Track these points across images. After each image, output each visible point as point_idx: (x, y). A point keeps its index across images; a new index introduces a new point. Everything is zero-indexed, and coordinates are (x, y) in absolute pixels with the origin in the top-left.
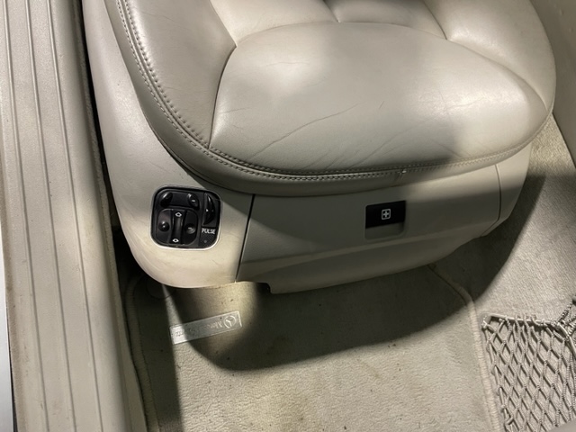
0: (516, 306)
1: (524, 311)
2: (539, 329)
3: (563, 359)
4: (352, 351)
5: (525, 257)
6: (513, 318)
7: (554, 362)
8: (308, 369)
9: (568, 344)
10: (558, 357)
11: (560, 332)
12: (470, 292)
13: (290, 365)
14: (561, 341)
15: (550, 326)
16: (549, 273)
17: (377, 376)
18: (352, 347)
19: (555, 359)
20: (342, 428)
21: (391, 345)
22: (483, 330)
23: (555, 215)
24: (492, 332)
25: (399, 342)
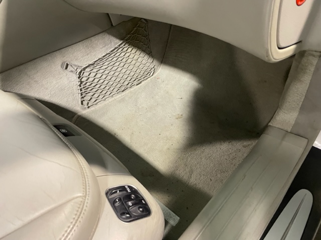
0: (73, 95)
1: (75, 91)
2: (81, 82)
3: (91, 71)
4: (129, 147)
5: (48, 94)
6: (80, 94)
7: (93, 75)
8: (148, 157)
9: (84, 69)
10: (91, 73)
11: (80, 72)
12: (73, 117)
13: (152, 164)
14: (84, 73)
15: (79, 78)
16: (55, 82)
17: (133, 133)
18: (127, 147)
19: (92, 74)
20: (161, 135)
21: (116, 136)
22: (89, 107)
23: (23, 83)
24: (88, 103)
25: (113, 133)
